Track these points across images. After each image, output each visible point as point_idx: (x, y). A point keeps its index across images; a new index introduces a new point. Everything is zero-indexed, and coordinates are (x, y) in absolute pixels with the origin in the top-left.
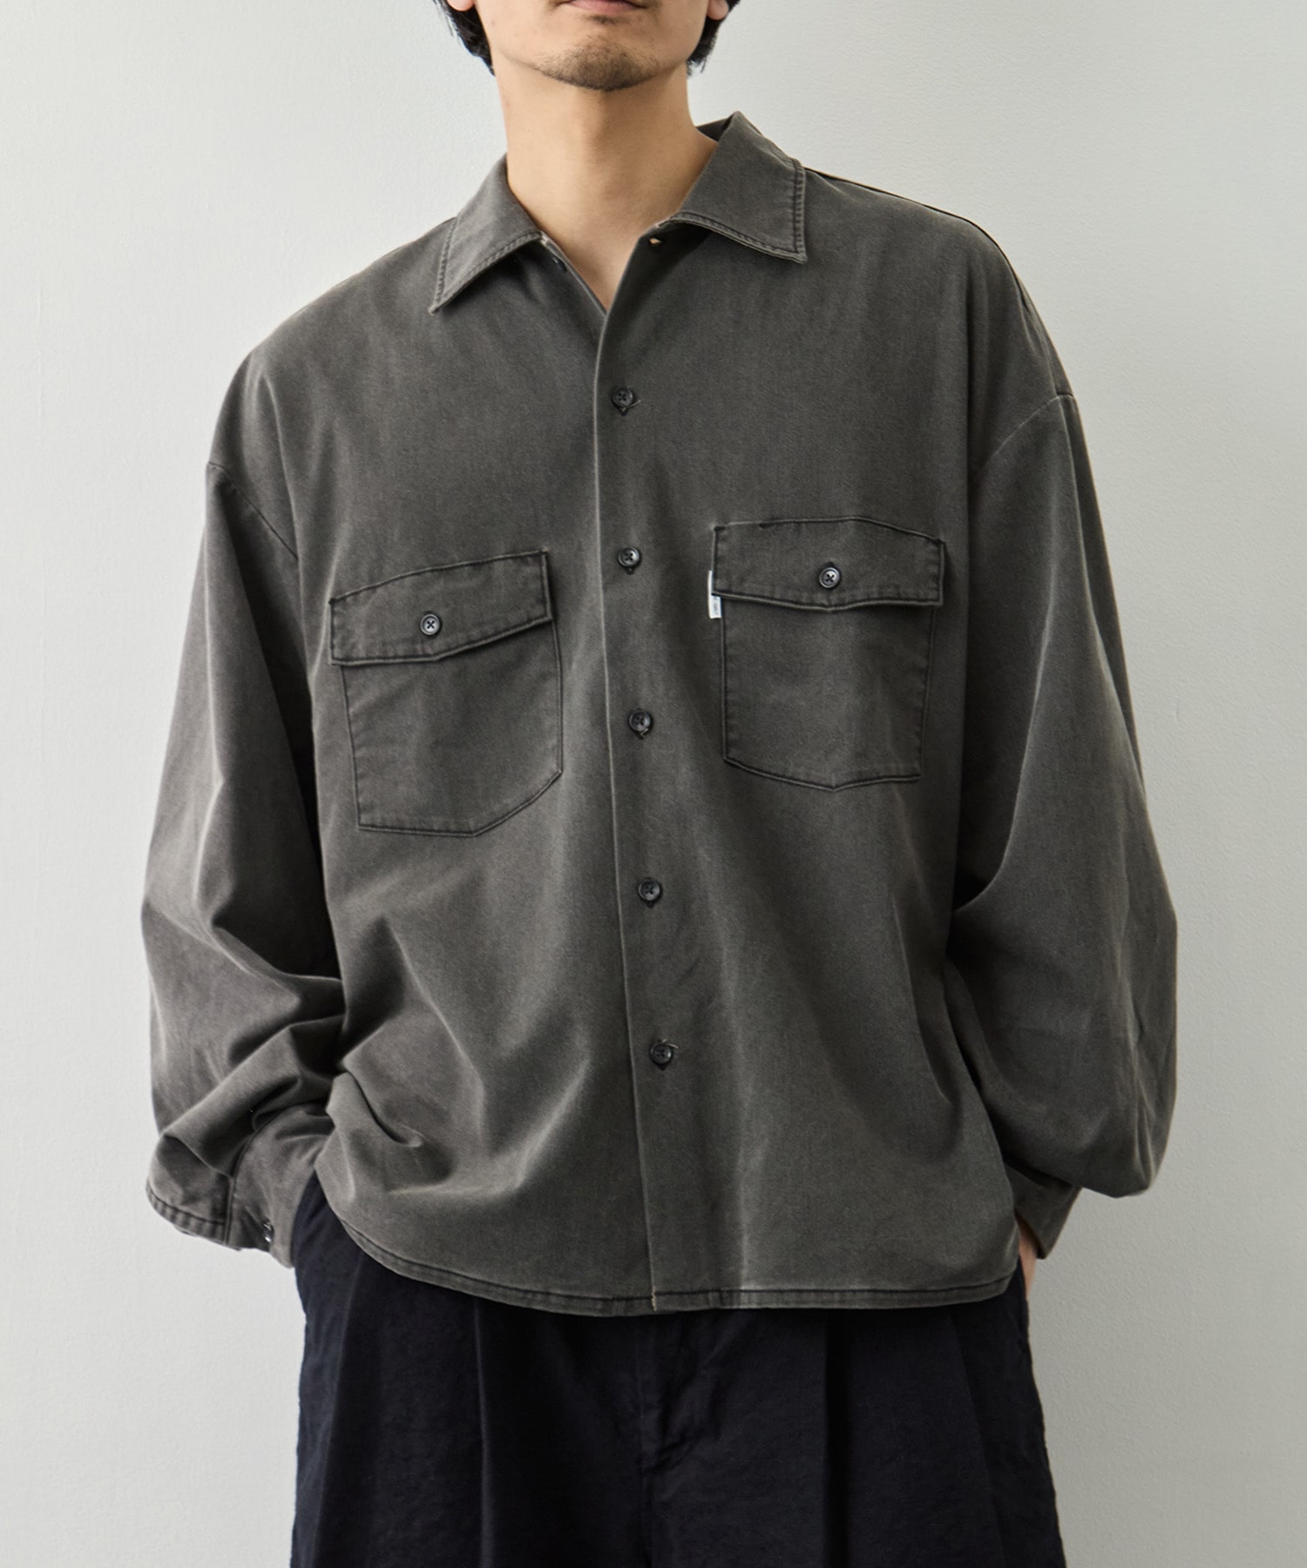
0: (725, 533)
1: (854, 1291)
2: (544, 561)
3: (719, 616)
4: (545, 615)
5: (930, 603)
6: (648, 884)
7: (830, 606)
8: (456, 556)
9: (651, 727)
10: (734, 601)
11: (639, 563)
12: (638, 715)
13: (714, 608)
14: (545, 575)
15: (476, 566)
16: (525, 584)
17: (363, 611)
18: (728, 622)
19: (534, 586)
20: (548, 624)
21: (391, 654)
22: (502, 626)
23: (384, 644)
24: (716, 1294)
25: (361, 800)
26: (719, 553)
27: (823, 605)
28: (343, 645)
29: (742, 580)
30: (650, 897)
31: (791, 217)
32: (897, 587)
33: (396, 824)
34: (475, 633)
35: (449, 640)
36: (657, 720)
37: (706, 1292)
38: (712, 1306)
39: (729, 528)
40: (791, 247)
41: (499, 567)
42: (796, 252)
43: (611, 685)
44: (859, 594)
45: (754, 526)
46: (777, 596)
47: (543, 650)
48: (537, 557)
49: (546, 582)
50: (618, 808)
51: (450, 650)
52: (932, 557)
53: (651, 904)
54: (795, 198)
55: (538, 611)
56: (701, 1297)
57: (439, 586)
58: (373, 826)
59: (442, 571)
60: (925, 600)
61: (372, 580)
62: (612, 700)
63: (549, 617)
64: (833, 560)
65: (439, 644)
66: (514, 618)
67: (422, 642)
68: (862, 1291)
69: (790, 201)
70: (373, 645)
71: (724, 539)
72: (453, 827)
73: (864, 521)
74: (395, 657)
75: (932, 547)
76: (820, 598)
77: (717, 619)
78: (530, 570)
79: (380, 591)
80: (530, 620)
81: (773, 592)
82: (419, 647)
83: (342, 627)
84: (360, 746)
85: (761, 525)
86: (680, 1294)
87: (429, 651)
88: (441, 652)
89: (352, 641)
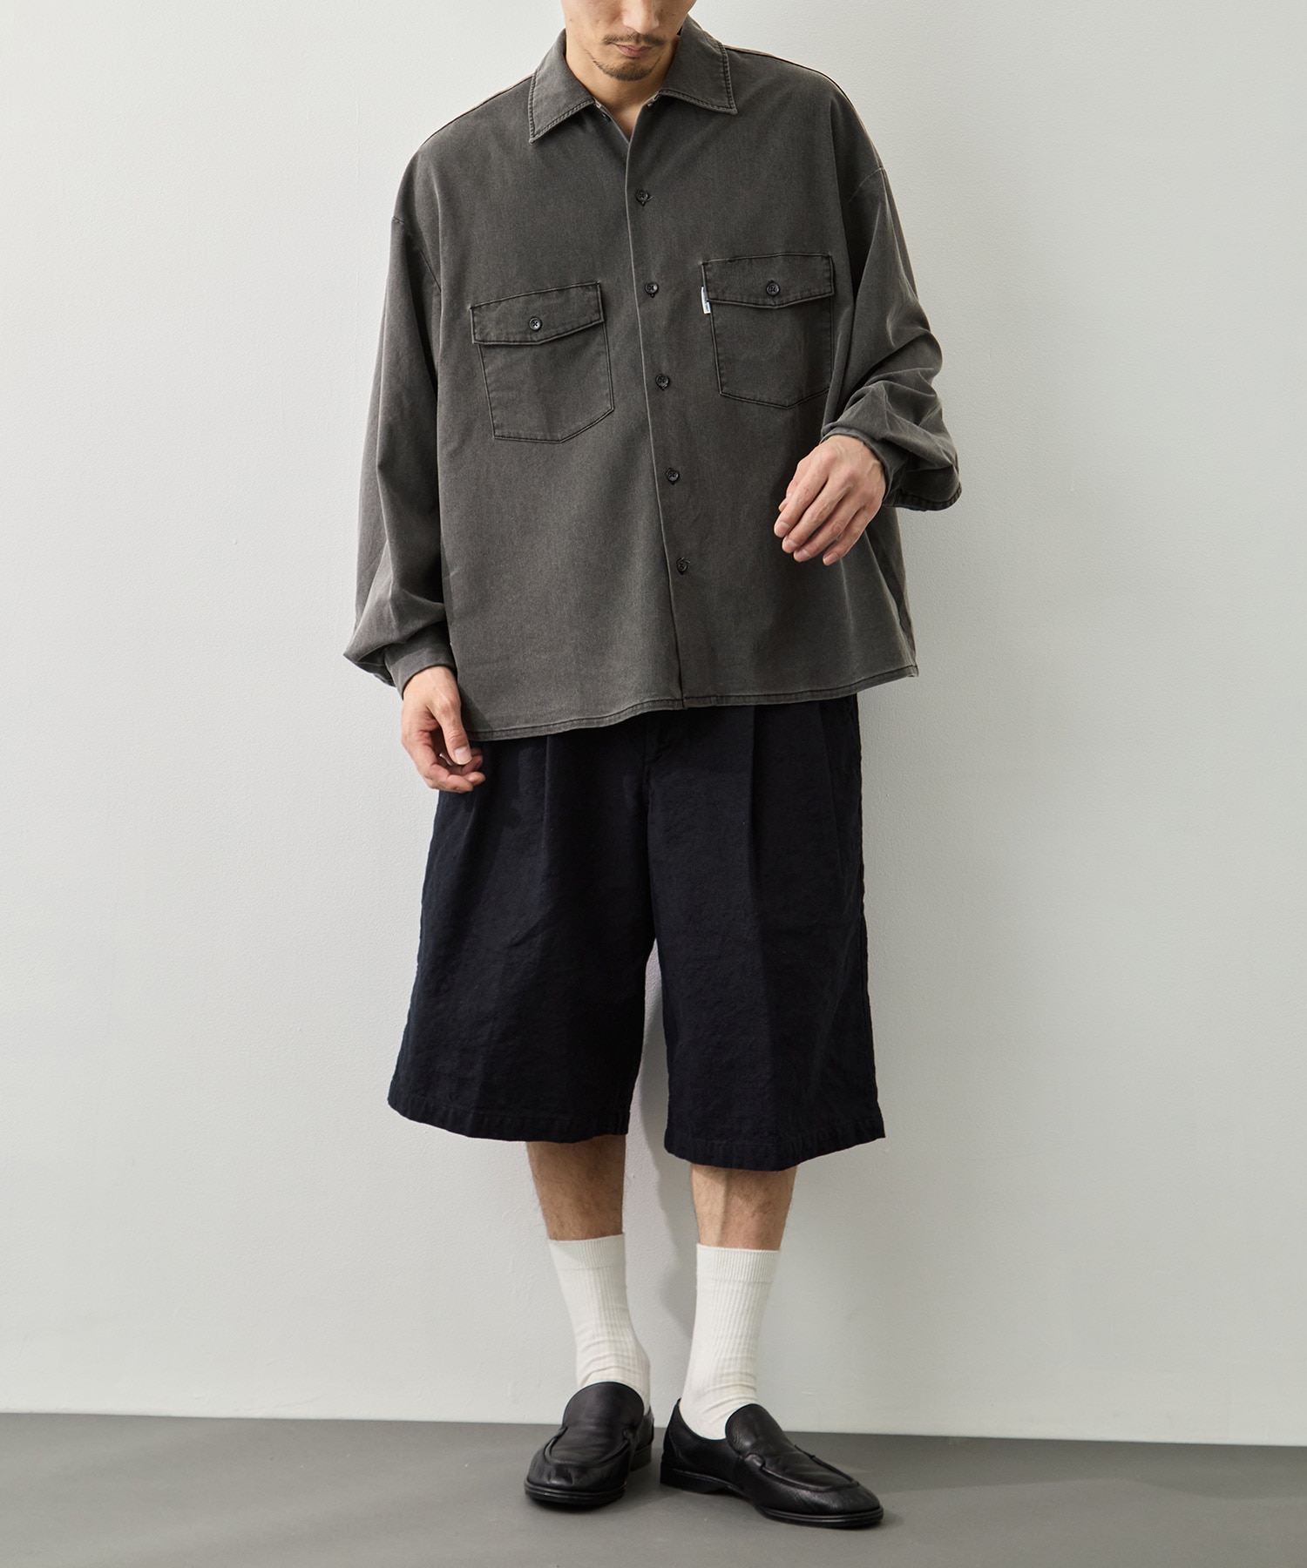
0: (709, 266)
1: (802, 692)
2: (599, 289)
3: (709, 312)
4: (600, 319)
5: (827, 295)
6: (672, 471)
7: (776, 305)
8: (549, 285)
9: (668, 384)
10: (718, 304)
11: (657, 290)
12: (661, 377)
13: (706, 309)
14: (599, 297)
15: (561, 291)
16: (589, 301)
17: (494, 314)
18: (715, 315)
19: (593, 303)
20: (602, 323)
21: (512, 340)
22: (576, 326)
23: (507, 334)
24: (715, 698)
25: (495, 422)
26: (708, 278)
27: (771, 305)
28: (481, 333)
29: (723, 292)
30: (673, 479)
31: (724, 86)
32: (809, 290)
33: (516, 435)
34: (561, 330)
35: (546, 333)
36: (672, 379)
37: (710, 697)
38: (713, 704)
39: (711, 263)
40: (728, 105)
41: (573, 292)
42: (731, 108)
43: (645, 360)
44: (791, 297)
45: (725, 261)
46: (745, 301)
47: (599, 339)
48: (595, 286)
49: (600, 300)
50: (653, 429)
51: (547, 339)
52: (826, 267)
53: (673, 483)
54: (725, 72)
55: (596, 317)
56: (708, 699)
57: (539, 303)
58: (503, 437)
59: (543, 294)
60: (825, 294)
61: (498, 297)
62: (646, 367)
63: (602, 320)
64: (773, 279)
65: (540, 335)
66: (582, 322)
67: (531, 334)
68: (806, 692)
69: (722, 75)
70: (500, 334)
71: (710, 270)
72: (548, 438)
73: (787, 255)
74: (514, 342)
75: (825, 261)
76: (769, 301)
77: (708, 314)
78: (591, 294)
79: (504, 303)
80: (592, 322)
81: (742, 298)
82: (529, 336)
83: (480, 323)
84: (492, 391)
85: (730, 261)
86: (698, 698)
87: (535, 339)
88: (541, 340)
89: (486, 331)
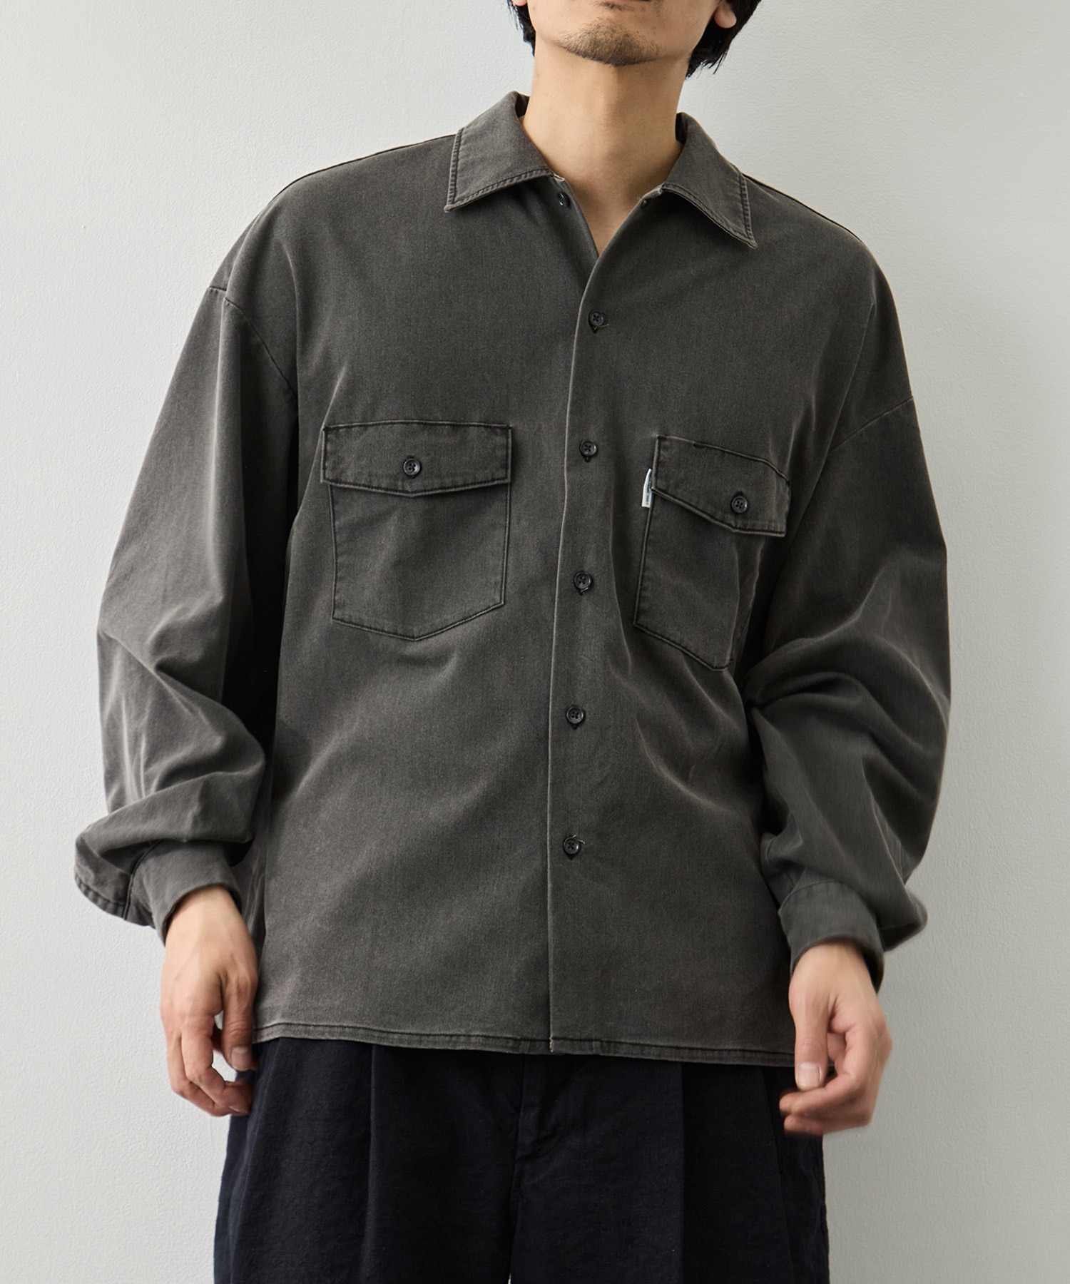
0: (667, 443)
2: (510, 435)
3: (649, 506)
4: (506, 478)
6: (575, 710)
7: (736, 527)
8: (440, 416)
9: (589, 587)
10: (664, 500)
11: (596, 455)
12: (581, 575)
13: (646, 502)
14: (510, 446)
15: (456, 427)
16: (494, 450)
17: (356, 444)
18: (654, 513)
19: (500, 453)
20: (506, 485)
21: (375, 485)
22: (470, 480)
23: (370, 475)
24: (598, 1043)
25: (337, 598)
26: (662, 458)
27: (730, 525)
28: (334, 469)
29: (677, 486)
30: (576, 721)
31: (741, 209)
32: (775, 522)
33: (358, 621)
34: (448, 482)
35: (426, 482)
36: (597, 582)
37: (591, 1041)
38: (594, 1052)
39: (671, 440)
40: (745, 233)
41: (473, 432)
42: (749, 238)
43: (564, 548)
44: (759, 524)
45: (689, 444)
46: (700, 507)
47: (498, 505)
48: (505, 430)
49: (510, 452)
50: (557, 647)
51: (425, 491)
53: (576, 726)
54: (742, 195)
55: (500, 474)
56: (587, 1043)
57: (423, 437)
58: (342, 620)
59: (426, 425)
60: (782, 533)
61: (364, 419)
62: (563, 559)
63: (508, 480)
64: (743, 490)
65: (417, 484)
66: (480, 477)
67: (404, 480)
69: (739, 197)
70: (361, 474)
71: (666, 448)
72: (400, 631)
74: (378, 488)
76: (730, 519)
77: (646, 508)
78: (499, 440)
79: (371, 430)
80: (493, 480)
81: (698, 502)
82: (400, 483)
83: (334, 453)
84: (342, 554)
85: (695, 445)
86: (572, 1040)
87: (408, 488)
88: (415, 492)
89: (342, 466)
